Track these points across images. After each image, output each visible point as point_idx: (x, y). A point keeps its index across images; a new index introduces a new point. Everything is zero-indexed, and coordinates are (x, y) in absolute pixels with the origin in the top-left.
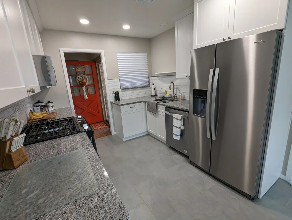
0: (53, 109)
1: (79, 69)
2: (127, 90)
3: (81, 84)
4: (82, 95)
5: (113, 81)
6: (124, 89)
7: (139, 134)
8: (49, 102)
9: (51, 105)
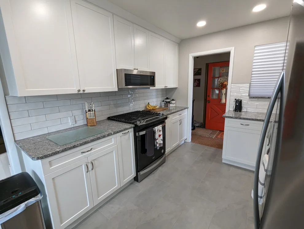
0: (174, 105)
1: (223, 71)
2: (259, 99)
3: (221, 87)
4: (221, 98)
5: (238, 85)
6: (254, 98)
7: (245, 165)
8: (173, 100)
9: (173, 102)
